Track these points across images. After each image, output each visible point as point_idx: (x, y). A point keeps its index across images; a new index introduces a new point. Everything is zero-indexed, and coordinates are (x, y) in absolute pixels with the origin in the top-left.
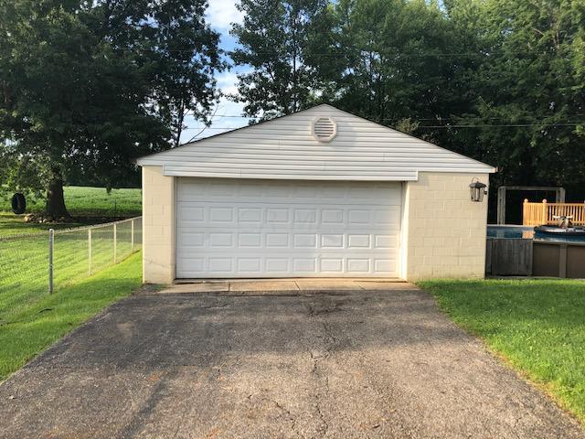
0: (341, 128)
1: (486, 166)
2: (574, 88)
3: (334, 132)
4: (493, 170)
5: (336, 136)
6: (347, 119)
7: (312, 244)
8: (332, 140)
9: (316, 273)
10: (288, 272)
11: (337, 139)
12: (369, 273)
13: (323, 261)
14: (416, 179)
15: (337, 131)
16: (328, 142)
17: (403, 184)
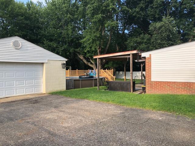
0: (23, 45)
1: (65, 59)
2: (69, 39)
3: (21, 46)
4: (67, 60)
5: (21, 47)
6: (25, 42)
7: (13, 85)
8: (20, 49)
9: (15, 95)
10: (4, 96)
11: (22, 48)
12: (33, 93)
13: (17, 90)
14: (47, 62)
15: (22, 45)
16: (18, 49)
17: (43, 64)
